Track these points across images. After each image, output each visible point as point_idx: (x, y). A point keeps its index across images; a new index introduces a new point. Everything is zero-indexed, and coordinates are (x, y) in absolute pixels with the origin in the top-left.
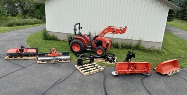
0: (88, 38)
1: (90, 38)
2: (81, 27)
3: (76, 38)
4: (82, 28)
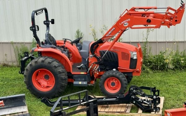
0: (74, 48)
1: (81, 49)
2: (50, 19)
3: (41, 53)
4: (53, 22)
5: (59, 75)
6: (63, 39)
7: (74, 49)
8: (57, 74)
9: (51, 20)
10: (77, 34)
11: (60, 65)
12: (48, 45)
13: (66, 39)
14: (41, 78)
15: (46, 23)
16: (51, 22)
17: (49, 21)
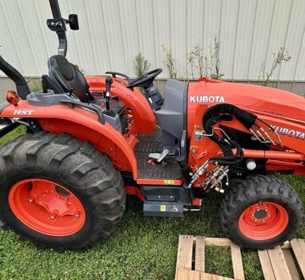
5: (95, 198)
6: (106, 73)
7: (136, 98)
8: (89, 196)
9: (67, 18)
10: (136, 63)
11: (96, 165)
12: (51, 94)
13: (114, 74)
14: (47, 191)
15: (54, 26)
16: (67, 22)
17: (62, 20)
